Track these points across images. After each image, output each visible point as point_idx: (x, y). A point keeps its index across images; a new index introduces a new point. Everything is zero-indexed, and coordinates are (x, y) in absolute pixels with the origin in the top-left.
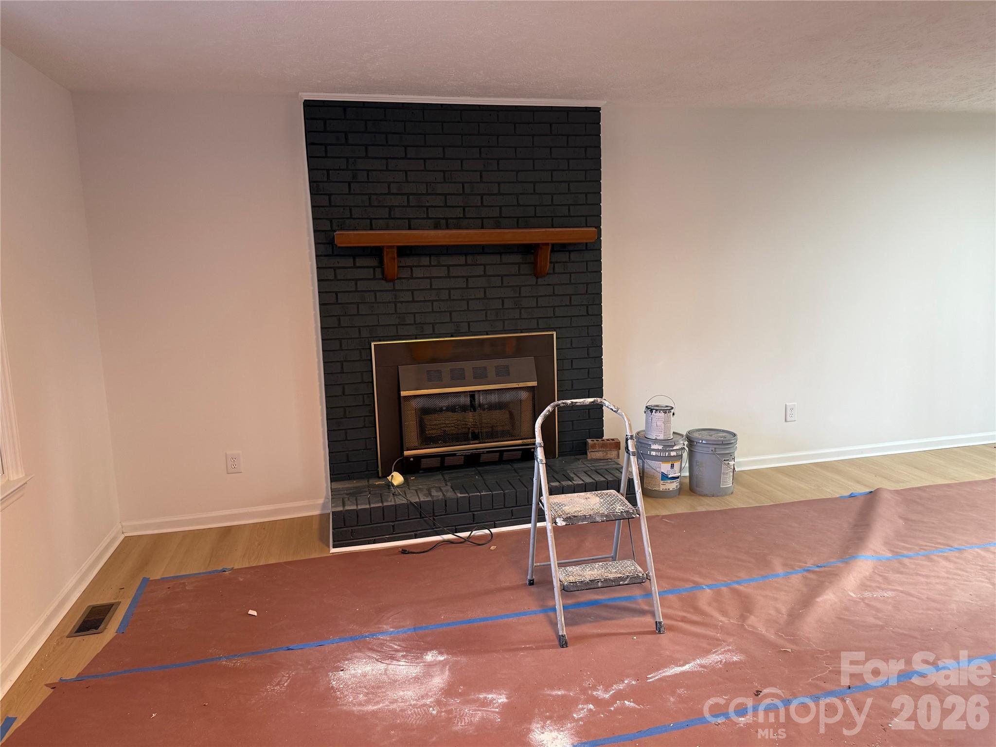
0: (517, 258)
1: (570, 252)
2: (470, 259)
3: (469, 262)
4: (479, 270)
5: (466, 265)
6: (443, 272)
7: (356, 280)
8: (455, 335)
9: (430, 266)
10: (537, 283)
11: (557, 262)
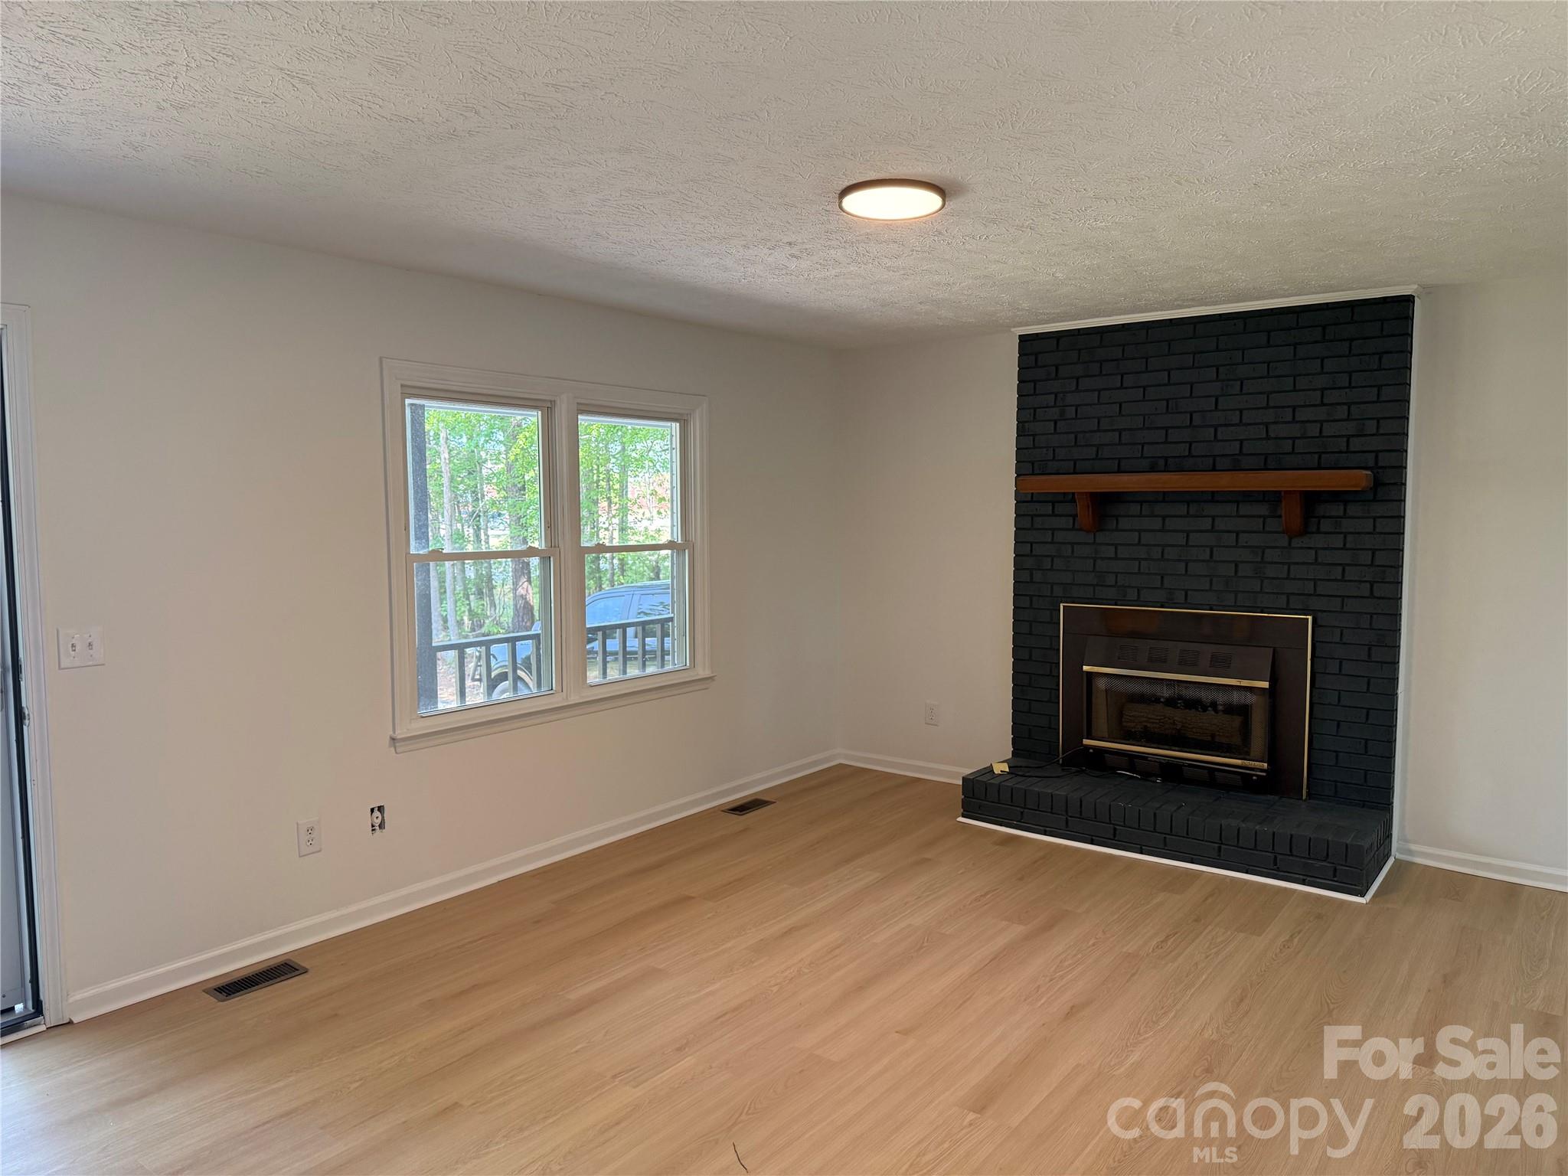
0: (1263, 509)
1: (1346, 503)
2: (1193, 509)
3: (1192, 512)
4: (1206, 523)
5: (1188, 515)
6: (1157, 523)
7: (1053, 530)
8: (1166, 605)
9: (1140, 516)
10: (1290, 544)
11: (1324, 517)
